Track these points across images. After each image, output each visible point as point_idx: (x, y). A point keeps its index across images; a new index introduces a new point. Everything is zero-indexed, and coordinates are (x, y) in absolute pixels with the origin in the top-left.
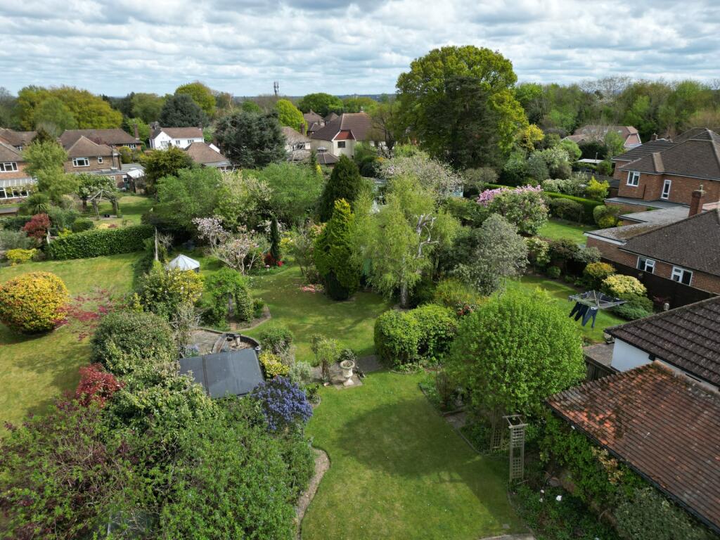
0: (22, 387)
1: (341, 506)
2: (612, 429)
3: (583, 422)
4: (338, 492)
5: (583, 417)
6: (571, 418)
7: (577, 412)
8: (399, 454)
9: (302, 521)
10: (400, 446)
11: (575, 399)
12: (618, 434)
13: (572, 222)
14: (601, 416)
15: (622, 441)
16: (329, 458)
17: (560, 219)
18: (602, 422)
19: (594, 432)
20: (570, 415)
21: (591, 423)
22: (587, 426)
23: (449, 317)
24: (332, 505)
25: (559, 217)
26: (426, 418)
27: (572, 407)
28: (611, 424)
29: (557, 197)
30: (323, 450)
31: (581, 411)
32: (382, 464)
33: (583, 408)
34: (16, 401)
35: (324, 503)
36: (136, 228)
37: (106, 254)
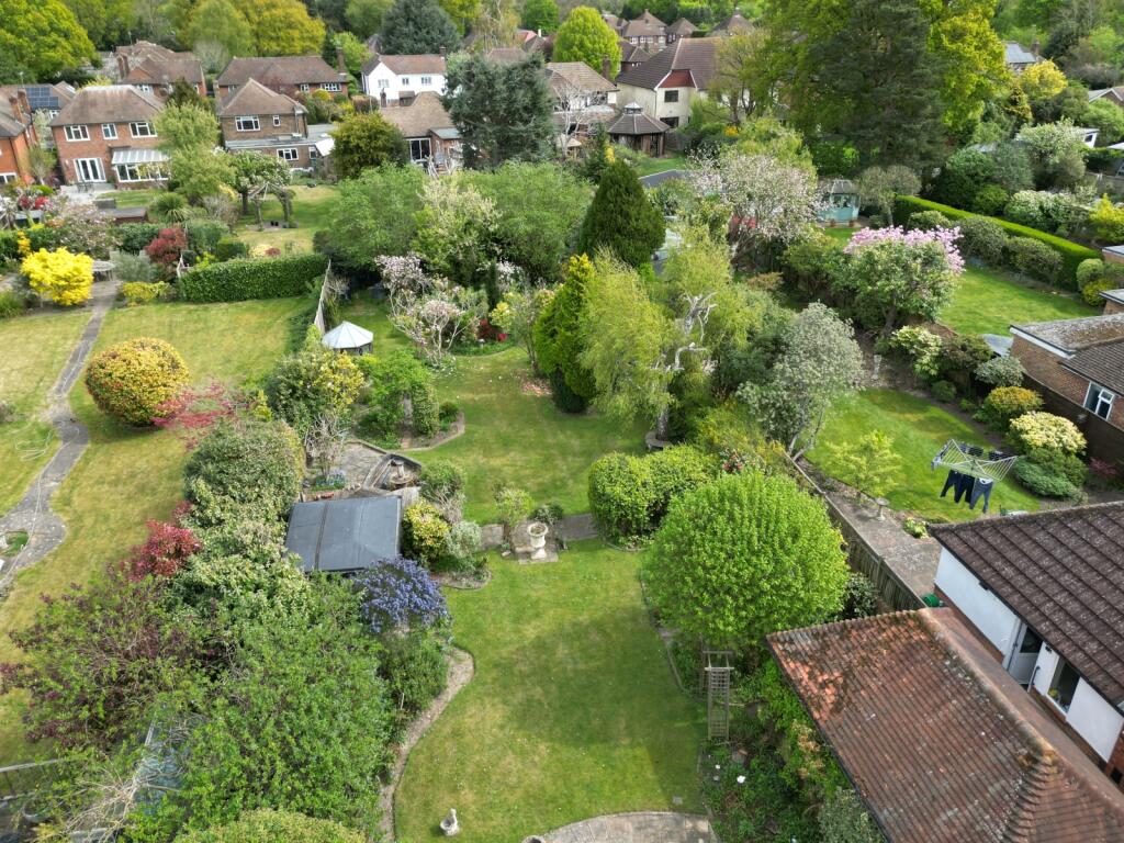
0: (115, 507)
1: (468, 738)
2: (833, 698)
3: (801, 680)
4: (471, 717)
5: (803, 673)
6: (789, 671)
7: (798, 664)
8: (571, 675)
9: (412, 750)
10: (576, 663)
12: (837, 708)
13: (1040, 284)
14: (826, 677)
15: (838, 719)
16: (475, 666)
18: (823, 685)
19: (810, 698)
20: (791, 666)
21: (811, 684)
22: (805, 688)
24: (457, 734)
27: (795, 655)
28: (834, 690)
30: (470, 653)
31: (805, 663)
33: (807, 659)
34: (104, 528)
35: (447, 730)
36: (302, 261)
37: (258, 298)
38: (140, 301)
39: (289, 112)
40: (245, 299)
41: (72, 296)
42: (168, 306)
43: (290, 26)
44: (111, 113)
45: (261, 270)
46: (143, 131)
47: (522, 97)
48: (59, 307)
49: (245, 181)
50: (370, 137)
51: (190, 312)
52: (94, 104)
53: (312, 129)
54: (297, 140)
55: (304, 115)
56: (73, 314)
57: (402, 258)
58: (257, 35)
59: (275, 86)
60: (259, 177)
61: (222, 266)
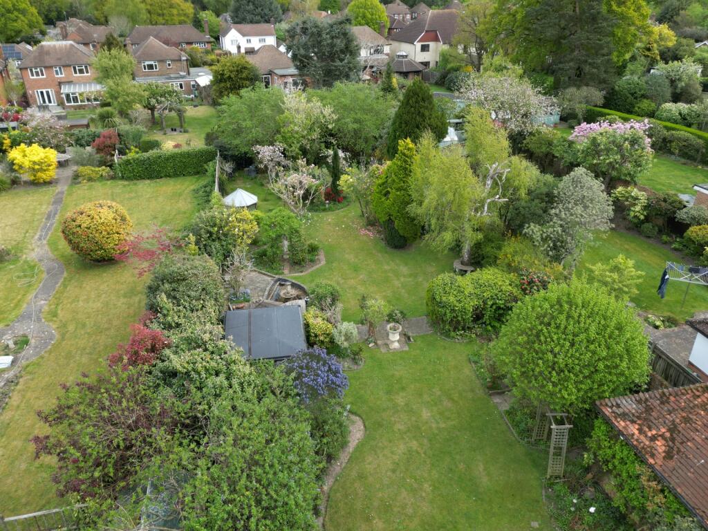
1: (371, 479)
2: (663, 448)
3: (633, 435)
4: (369, 464)
5: (634, 429)
6: (621, 428)
7: (628, 423)
8: (436, 432)
9: (331, 489)
10: (438, 423)
11: (629, 407)
12: (669, 455)
13: (689, 162)
14: (654, 432)
15: (671, 464)
16: (365, 427)
17: (673, 157)
18: (653, 439)
19: (643, 448)
20: (621, 424)
21: (642, 437)
22: (637, 440)
23: (510, 285)
24: (361, 477)
25: (673, 153)
26: (470, 395)
27: (624, 416)
28: (664, 442)
29: (674, 129)
30: (360, 417)
31: (633, 422)
32: (417, 440)
33: (635, 419)
35: (354, 474)
36: (199, 151)
37: (170, 176)
38: (90, 179)
39: (177, 58)
40: (161, 178)
41: (43, 176)
42: (109, 182)
43: (171, 6)
44: (59, 59)
45: (173, 157)
46: (81, 71)
47: (340, 44)
48: (35, 184)
49: (153, 101)
50: (237, 71)
51: (124, 186)
52: (48, 53)
53: (192, 70)
54: (183, 77)
55: (187, 60)
56: (44, 189)
57: (271, 147)
58: (149, 12)
59: (167, 42)
60: (163, 99)
61: (146, 155)
